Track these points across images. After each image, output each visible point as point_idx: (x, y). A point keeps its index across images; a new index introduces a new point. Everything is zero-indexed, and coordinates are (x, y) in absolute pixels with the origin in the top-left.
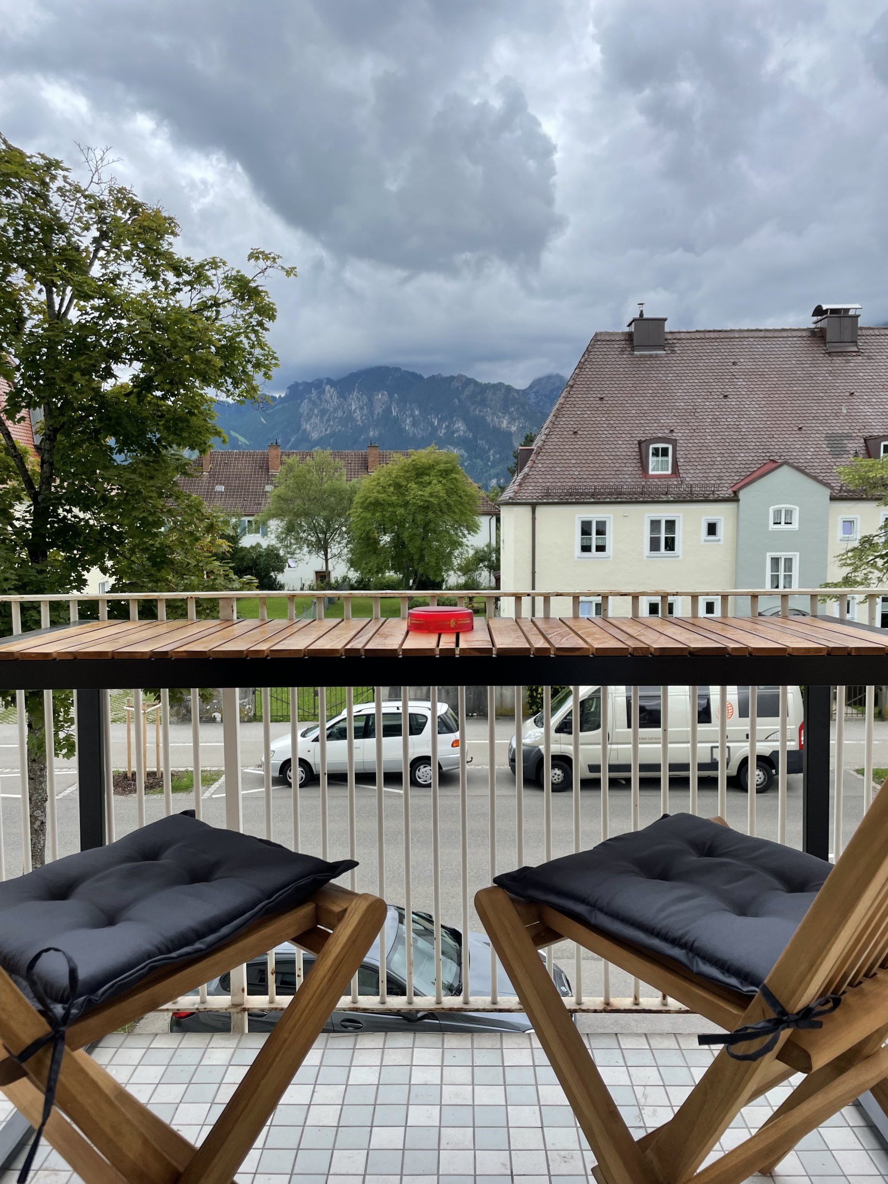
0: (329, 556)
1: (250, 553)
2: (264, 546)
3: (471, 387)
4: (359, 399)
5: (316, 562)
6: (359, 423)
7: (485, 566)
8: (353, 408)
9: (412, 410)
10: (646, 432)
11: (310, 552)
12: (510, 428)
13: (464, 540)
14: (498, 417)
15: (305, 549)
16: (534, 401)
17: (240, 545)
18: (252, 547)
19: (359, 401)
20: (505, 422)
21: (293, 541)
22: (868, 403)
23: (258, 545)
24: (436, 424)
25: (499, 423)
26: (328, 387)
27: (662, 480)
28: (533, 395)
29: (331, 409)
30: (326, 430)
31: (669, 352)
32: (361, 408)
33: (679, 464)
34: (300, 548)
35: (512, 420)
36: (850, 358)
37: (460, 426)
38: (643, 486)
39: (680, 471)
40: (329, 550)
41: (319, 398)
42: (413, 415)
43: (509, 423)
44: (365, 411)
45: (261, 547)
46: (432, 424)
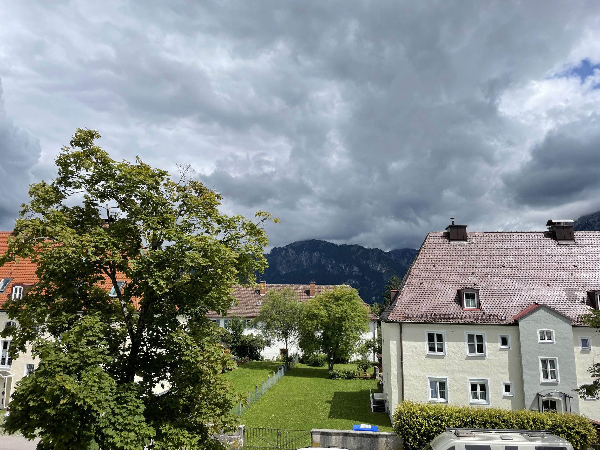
0: (288, 342)
1: (247, 339)
2: (255, 335)
3: (362, 250)
4: (305, 256)
5: (282, 345)
6: (305, 267)
7: (372, 350)
8: (302, 259)
9: (332, 261)
10: (461, 285)
11: (278, 340)
12: (382, 271)
13: (361, 336)
14: (375, 265)
15: (276, 338)
16: (394, 257)
17: (243, 334)
18: (248, 336)
19: (305, 257)
20: (379, 268)
21: (270, 334)
22: (586, 272)
23: (252, 334)
24: (344, 268)
25: (376, 268)
26: (290, 250)
27: (473, 312)
28: (393, 255)
29: (292, 260)
30: (289, 270)
31: (469, 243)
32: (306, 260)
33: (481, 303)
34: (274, 338)
35: (383, 267)
36: (571, 247)
37: (356, 269)
38: (462, 315)
39: (483, 307)
40: (288, 339)
41: (286, 255)
42: (332, 264)
43: (381, 268)
44: (308, 261)
45: (253, 335)
46: (341, 268)
